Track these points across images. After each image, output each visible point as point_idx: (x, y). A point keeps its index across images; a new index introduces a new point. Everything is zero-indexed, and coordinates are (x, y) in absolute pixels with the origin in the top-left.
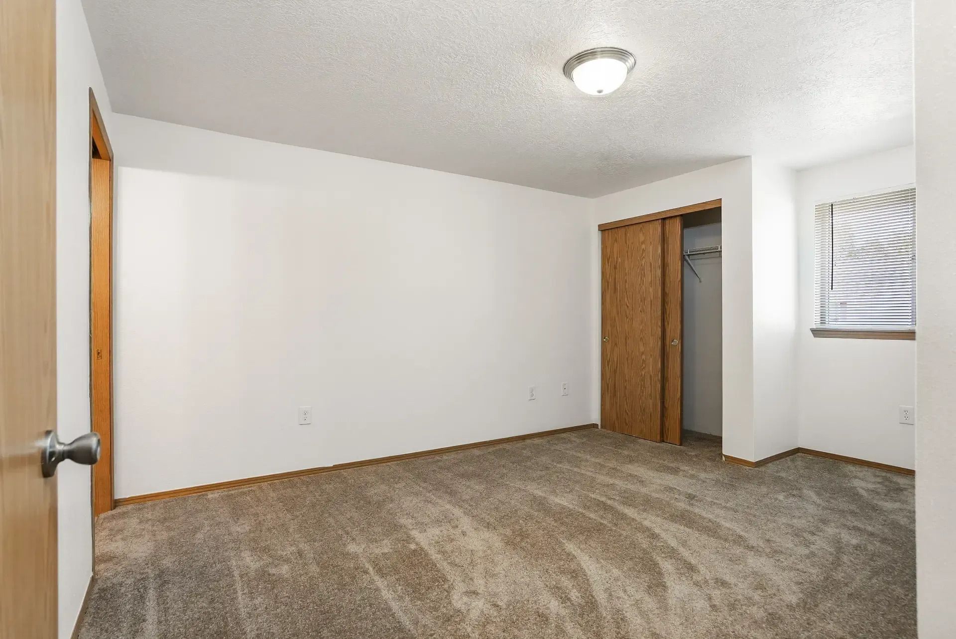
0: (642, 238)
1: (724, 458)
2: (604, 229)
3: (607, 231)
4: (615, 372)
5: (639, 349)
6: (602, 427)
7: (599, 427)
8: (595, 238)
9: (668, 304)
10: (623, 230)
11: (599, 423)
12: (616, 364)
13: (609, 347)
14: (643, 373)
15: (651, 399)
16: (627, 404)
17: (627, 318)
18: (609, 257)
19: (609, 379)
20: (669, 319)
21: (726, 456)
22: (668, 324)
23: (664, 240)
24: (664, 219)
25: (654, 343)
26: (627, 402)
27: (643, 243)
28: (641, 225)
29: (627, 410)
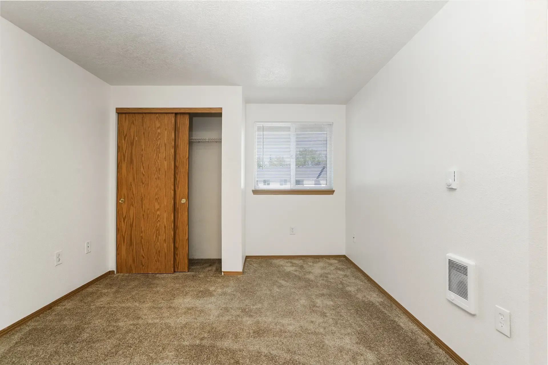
0: (158, 125)
1: (223, 274)
2: (121, 113)
3: (124, 115)
4: (131, 226)
5: (154, 206)
6: (118, 272)
7: (115, 273)
8: (113, 118)
9: (178, 175)
10: (141, 116)
11: (115, 269)
12: (132, 220)
13: (125, 207)
14: (158, 225)
15: (165, 243)
16: (143, 250)
17: (143, 183)
18: (126, 135)
19: (125, 232)
20: (179, 185)
21: (225, 272)
22: (178, 188)
23: (176, 129)
24: (177, 114)
25: (167, 202)
26: (143, 249)
27: (159, 128)
28: (157, 115)
29: (143, 255)
